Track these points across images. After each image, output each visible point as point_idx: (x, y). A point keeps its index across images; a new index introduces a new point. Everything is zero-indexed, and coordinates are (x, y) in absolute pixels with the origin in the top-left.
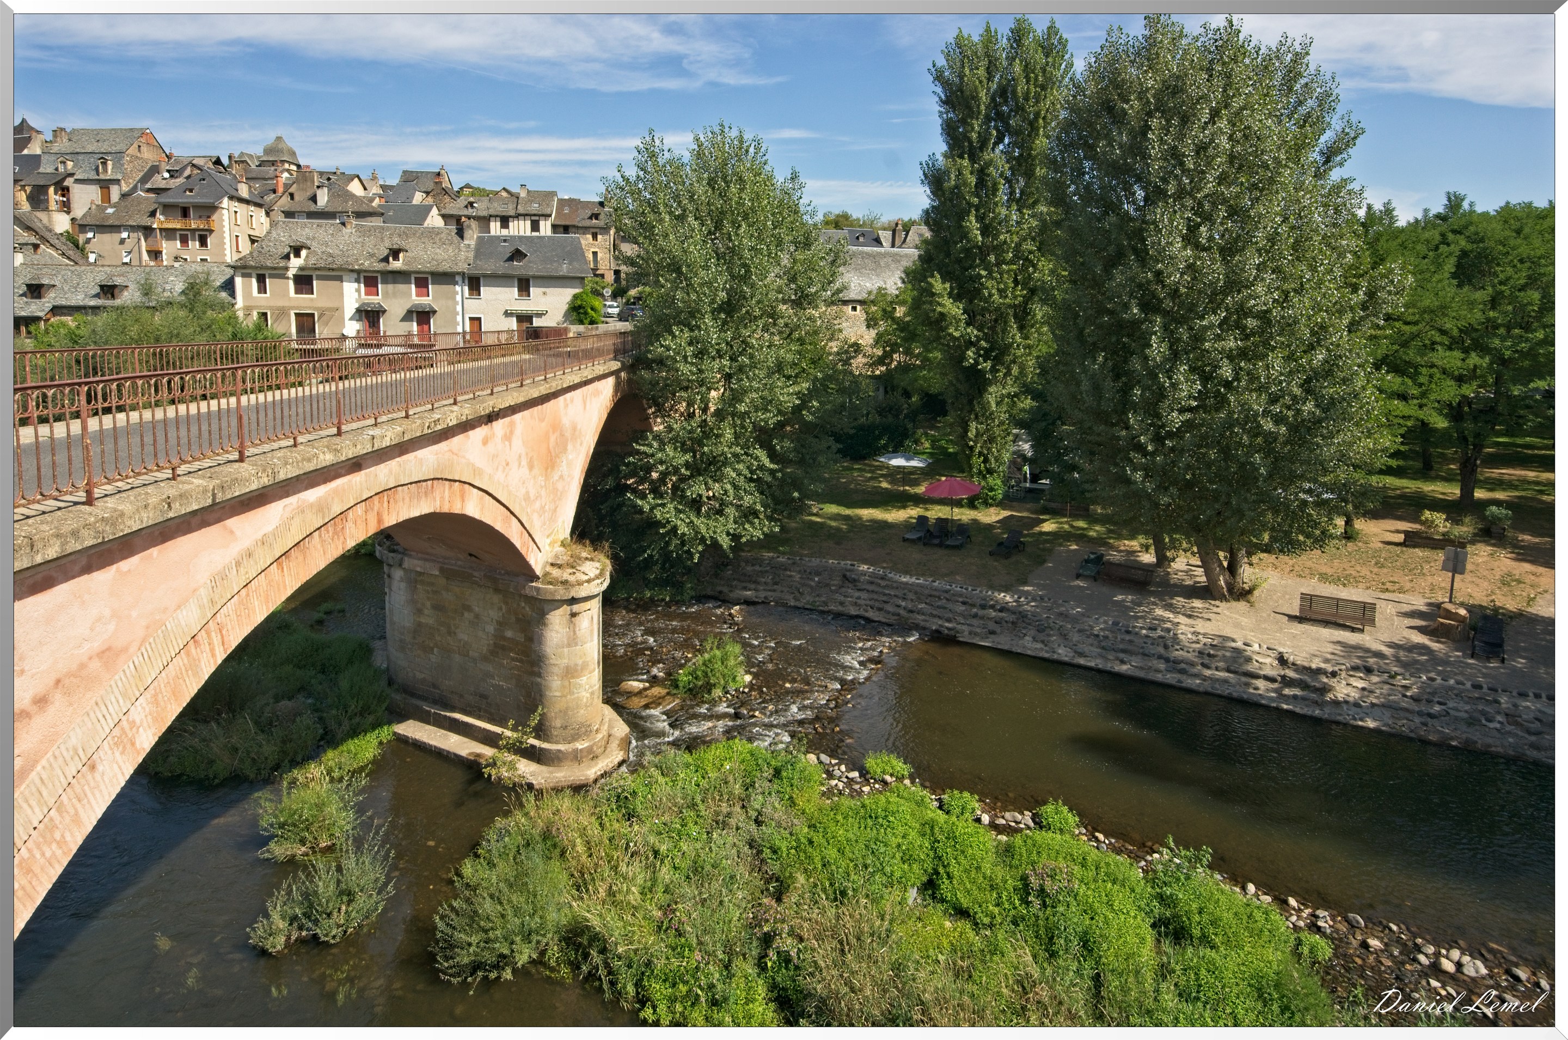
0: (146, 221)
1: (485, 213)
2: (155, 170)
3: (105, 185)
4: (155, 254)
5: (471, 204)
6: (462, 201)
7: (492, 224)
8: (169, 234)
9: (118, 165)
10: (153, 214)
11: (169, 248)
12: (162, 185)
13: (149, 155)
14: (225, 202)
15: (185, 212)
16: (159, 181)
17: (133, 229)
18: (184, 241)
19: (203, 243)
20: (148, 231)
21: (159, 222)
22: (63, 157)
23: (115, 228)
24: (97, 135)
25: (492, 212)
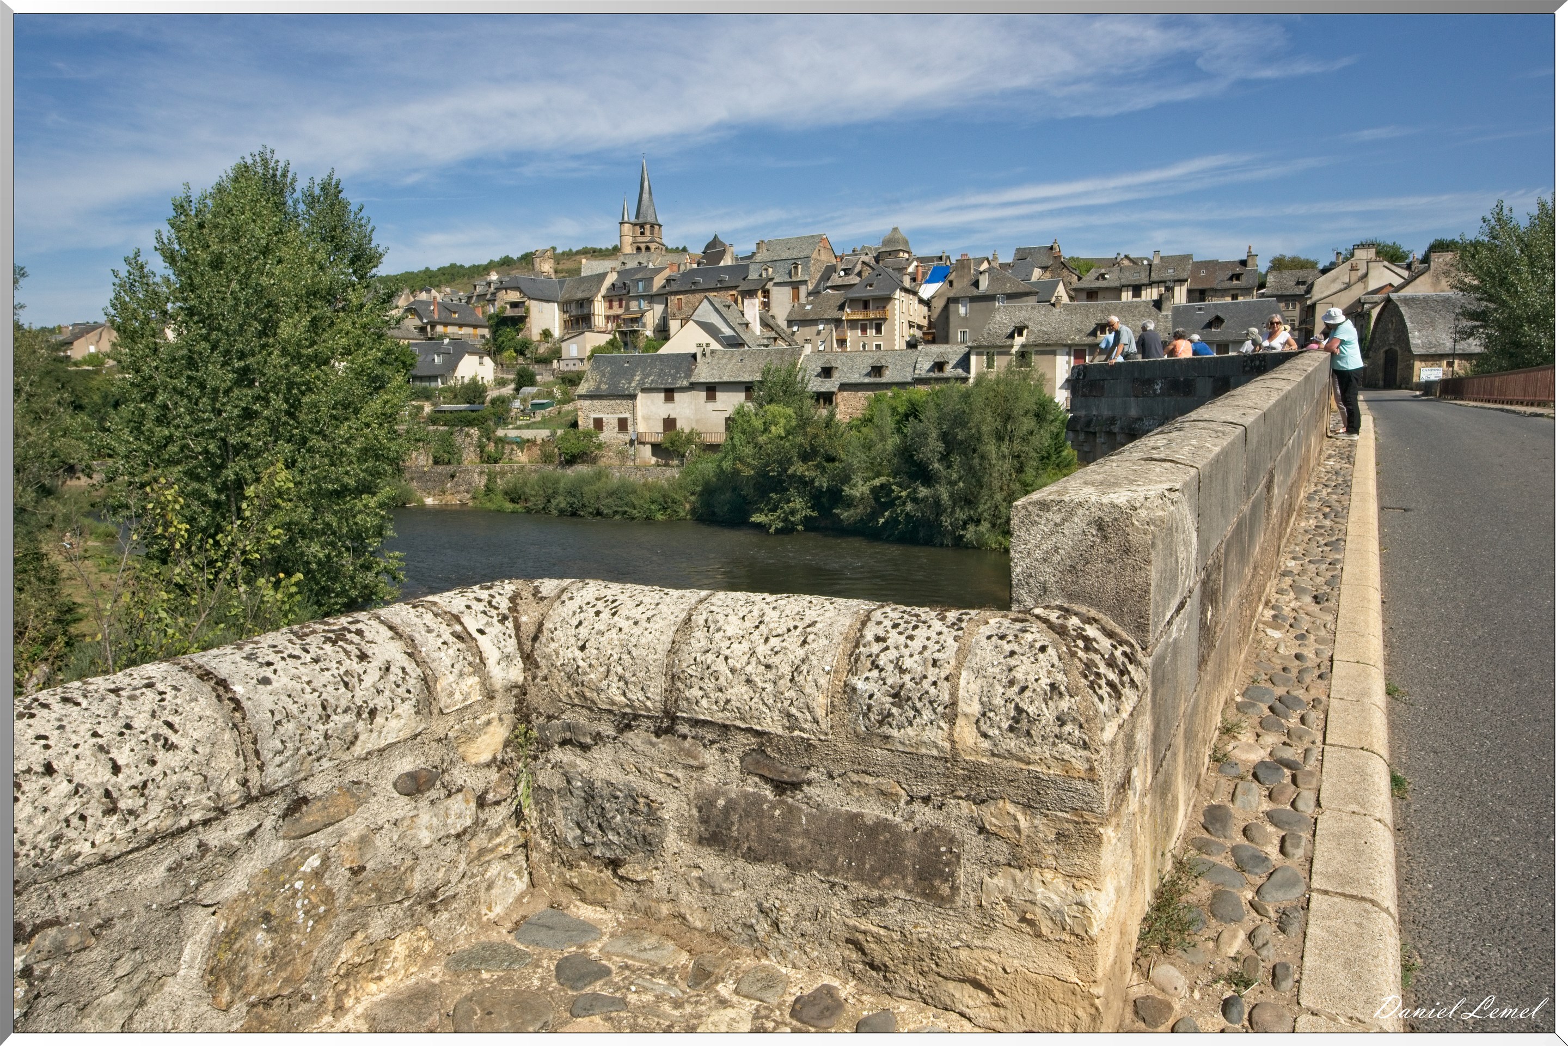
0: (837, 314)
1: (1117, 284)
2: (831, 270)
3: (795, 286)
4: (842, 342)
5: (1103, 276)
6: (1093, 274)
7: (1124, 295)
8: (853, 324)
9: (806, 268)
10: (841, 308)
11: (852, 336)
12: (839, 282)
13: (826, 258)
14: (898, 294)
15: (866, 305)
16: (836, 279)
17: (827, 321)
18: (864, 330)
19: (879, 330)
20: (838, 322)
21: (848, 314)
22: (766, 264)
23: (814, 322)
24: (787, 244)
25: (1124, 282)
